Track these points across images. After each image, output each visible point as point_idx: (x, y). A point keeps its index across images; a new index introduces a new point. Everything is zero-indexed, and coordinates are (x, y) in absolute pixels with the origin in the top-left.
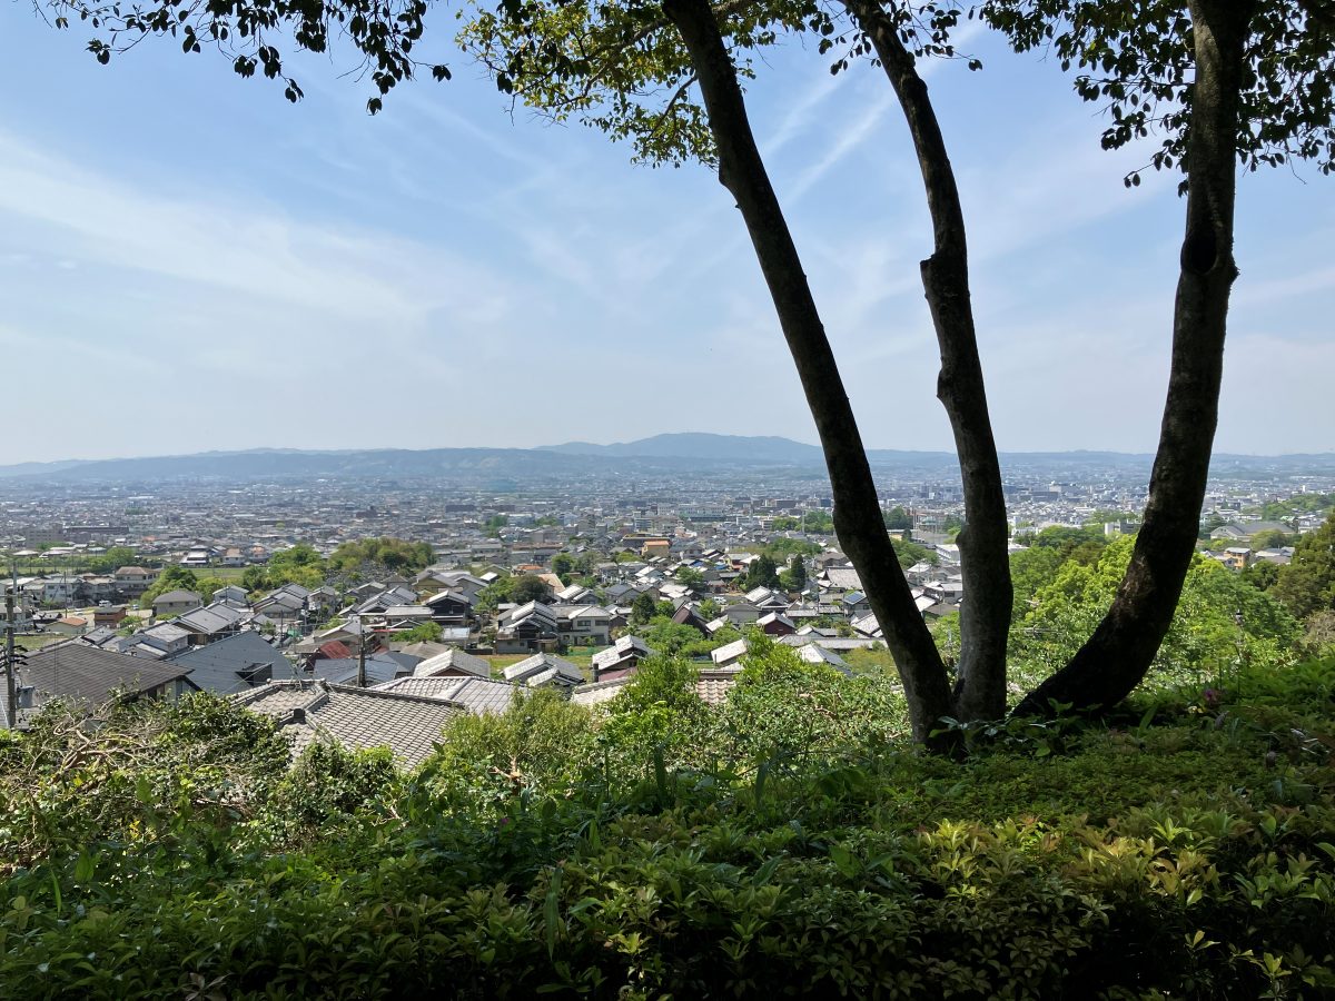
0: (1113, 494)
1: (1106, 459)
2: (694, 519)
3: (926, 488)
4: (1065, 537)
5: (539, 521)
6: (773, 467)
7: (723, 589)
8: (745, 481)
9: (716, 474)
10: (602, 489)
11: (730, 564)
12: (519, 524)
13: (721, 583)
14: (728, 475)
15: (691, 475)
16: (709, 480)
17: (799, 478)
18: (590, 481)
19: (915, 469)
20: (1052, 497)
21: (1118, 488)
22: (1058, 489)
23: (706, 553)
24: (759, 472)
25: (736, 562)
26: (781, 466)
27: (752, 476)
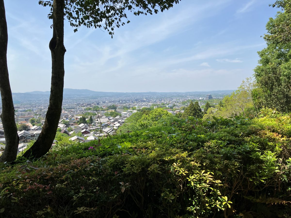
0: (156, 100)
1: (154, 94)
2: (67, 109)
3: (119, 100)
4: (146, 109)
5: (27, 110)
6: (86, 96)
7: (73, 124)
8: (79, 100)
9: (72, 98)
10: (44, 102)
11: (75, 119)
12: (21, 112)
13: (73, 123)
14: (75, 98)
15: (66, 98)
16: (71, 100)
17: (92, 99)
18: (41, 100)
19: (117, 96)
20: (144, 101)
21: (157, 99)
22: (146, 100)
23: (69, 116)
24: (83, 97)
25: (76, 118)
26: (88, 96)
27: (81, 98)
